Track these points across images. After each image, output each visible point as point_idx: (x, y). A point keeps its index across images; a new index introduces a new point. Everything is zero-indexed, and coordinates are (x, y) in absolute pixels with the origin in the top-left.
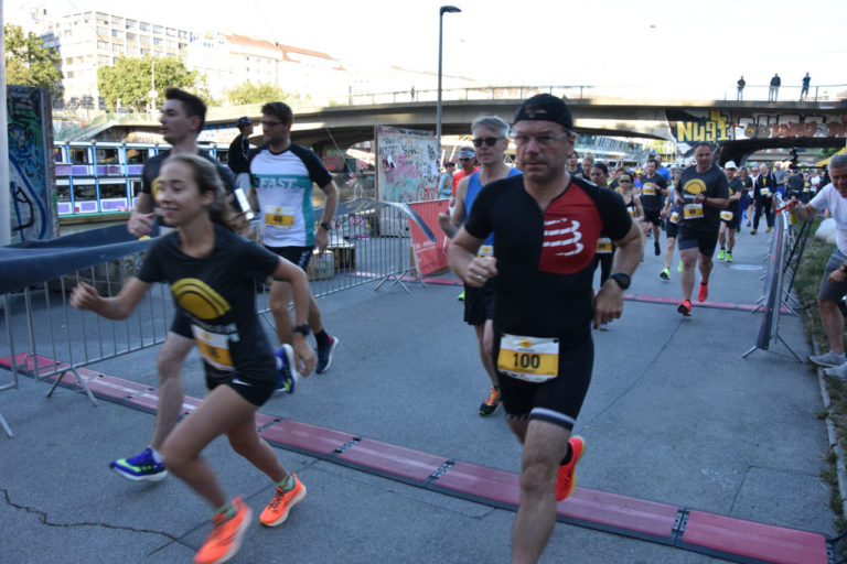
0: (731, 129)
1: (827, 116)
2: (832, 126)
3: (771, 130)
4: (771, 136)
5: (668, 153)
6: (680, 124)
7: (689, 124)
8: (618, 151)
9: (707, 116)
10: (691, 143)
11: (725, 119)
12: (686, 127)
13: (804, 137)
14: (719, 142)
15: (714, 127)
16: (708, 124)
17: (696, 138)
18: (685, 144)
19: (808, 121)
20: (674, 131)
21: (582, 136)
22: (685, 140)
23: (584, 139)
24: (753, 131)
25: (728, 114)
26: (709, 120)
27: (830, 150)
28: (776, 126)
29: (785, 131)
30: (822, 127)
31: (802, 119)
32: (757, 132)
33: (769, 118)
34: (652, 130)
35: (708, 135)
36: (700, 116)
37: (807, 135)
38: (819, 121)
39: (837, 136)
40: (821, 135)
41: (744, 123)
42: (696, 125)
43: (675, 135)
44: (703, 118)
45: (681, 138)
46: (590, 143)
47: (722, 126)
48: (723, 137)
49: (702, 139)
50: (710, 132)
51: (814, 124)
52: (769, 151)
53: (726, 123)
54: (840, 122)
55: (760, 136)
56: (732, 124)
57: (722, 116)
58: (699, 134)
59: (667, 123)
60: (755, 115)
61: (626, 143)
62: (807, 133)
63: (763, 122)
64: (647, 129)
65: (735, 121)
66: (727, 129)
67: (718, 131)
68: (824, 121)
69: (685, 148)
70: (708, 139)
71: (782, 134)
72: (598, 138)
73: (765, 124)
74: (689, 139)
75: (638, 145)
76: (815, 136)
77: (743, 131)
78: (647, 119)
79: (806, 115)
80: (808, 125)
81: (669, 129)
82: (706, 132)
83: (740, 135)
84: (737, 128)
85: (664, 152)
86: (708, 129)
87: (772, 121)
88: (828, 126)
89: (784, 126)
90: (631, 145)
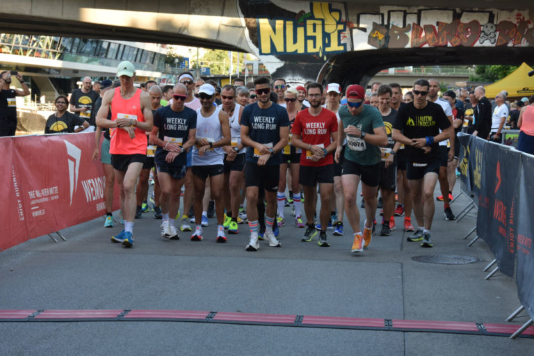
0: (347, 33)
1: (495, 11)
2: (504, 27)
3: (409, 34)
4: (409, 46)
5: (232, 74)
6: (264, 23)
7: (279, 23)
8: (148, 69)
9: (307, 11)
10: (283, 56)
11: (337, 15)
12: (274, 29)
13: (460, 47)
14: (328, 54)
15: (319, 28)
16: (310, 23)
17: (291, 48)
18: (273, 58)
19: (465, 19)
20: (255, 34)
21: (85, 41)
22: (273, 51)
23: (88, 47)
24: (381, 37)
25: (341, 7)
26: (312, 17)
27: (491, 68)
28: (417, 28)
29: (430, 36)
30: (489, 30)
31: (457, 17)
32: (387, 38)
33: (405, 14)
34: (219, 32)
35: (310, 42)
36: (297, 11)
37: (466, 43)
38: (483, 20)
39: (510, 45)
40: (487, 44)
41: (367, 22)
42: (290, 25)
43: (257, 43)
44: (302, 12)
45: (266, 47)
46: (99, 54)
47: (331, 27)
48: (334, 47)
49: (301, 51)
50: (314, 38)
51: (475, 24)
52: (392, 71)
53: (338, 23)
54: (515, 21)
55: (392, 45)
56: (347, 25)
57: (331, 10)
58: (295, 41)
59: (242, 21)
60: (384, 10)
61: (161, 55)
62: (465, 40)
63: (397, 21)
64: (210, 30)
65: (353, 18)
66: (340, 32)
67: (326, 36)
68: (491, 20)
69: (273, 65)
70: (311, 50)
71: (426, 41)
72: (115, 44)
73: (401, 26)
74: (280, 49)
75: (182, 60)
76: (477, 44)
77: (365, 36)
78: (209, 13)
79: (463, 11)
80: (467, 26)
81: (247, 32)
82: (307, 38)
83: (362, 44)
84: (355, 32)
85: (224, 73)
86: (310, 33)
87: (411, 20)
88: (498, 28)
89: (429, 28)
90: (170, 60)
